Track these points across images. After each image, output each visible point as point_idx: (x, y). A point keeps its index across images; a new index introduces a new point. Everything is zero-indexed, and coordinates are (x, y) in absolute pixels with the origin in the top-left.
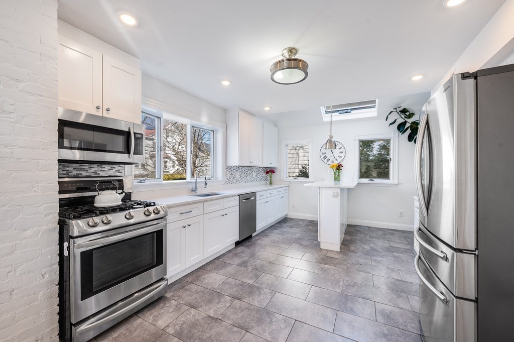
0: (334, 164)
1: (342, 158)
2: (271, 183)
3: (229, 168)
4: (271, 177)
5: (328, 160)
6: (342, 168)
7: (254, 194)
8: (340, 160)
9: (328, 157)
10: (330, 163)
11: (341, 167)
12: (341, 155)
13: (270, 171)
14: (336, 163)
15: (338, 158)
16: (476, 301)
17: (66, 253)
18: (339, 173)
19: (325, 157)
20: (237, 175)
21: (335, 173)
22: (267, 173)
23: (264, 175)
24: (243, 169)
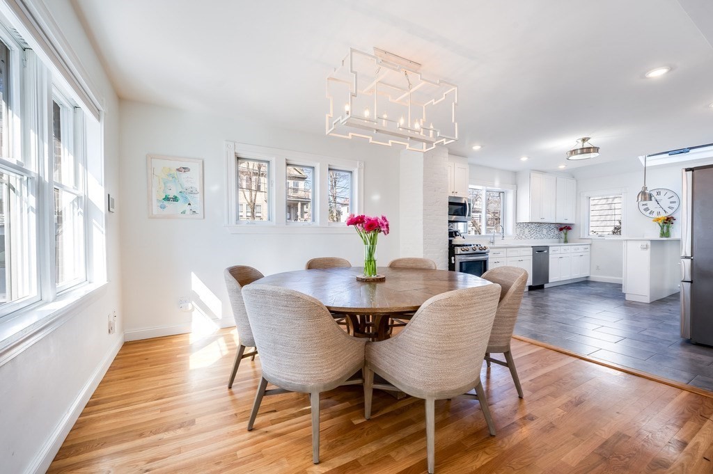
0: (660, 217)
1: (674, 210)
2: (566, 241)
3: (518, 224)
4: (566, 234)
5: (652, 213)
6: (674, 221)
7: (547, 247)
8: (670, 212)
9: (651, 209)
10: (655, 215)
11: (672, 220)
12: (672, 205)
13: (565, 228)
14: (663, 215)
15: (667, 210)
16: (691, 282)
17: (453, 262)
18: (668, 227)
19: (646, 209)
20: (527, 230)
21: (662, 228)
22: (561, 229)
23: (557, 232)
24: (533, 226)
